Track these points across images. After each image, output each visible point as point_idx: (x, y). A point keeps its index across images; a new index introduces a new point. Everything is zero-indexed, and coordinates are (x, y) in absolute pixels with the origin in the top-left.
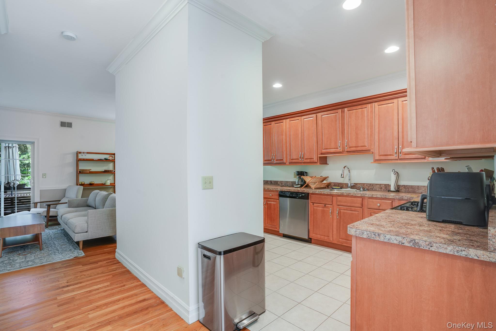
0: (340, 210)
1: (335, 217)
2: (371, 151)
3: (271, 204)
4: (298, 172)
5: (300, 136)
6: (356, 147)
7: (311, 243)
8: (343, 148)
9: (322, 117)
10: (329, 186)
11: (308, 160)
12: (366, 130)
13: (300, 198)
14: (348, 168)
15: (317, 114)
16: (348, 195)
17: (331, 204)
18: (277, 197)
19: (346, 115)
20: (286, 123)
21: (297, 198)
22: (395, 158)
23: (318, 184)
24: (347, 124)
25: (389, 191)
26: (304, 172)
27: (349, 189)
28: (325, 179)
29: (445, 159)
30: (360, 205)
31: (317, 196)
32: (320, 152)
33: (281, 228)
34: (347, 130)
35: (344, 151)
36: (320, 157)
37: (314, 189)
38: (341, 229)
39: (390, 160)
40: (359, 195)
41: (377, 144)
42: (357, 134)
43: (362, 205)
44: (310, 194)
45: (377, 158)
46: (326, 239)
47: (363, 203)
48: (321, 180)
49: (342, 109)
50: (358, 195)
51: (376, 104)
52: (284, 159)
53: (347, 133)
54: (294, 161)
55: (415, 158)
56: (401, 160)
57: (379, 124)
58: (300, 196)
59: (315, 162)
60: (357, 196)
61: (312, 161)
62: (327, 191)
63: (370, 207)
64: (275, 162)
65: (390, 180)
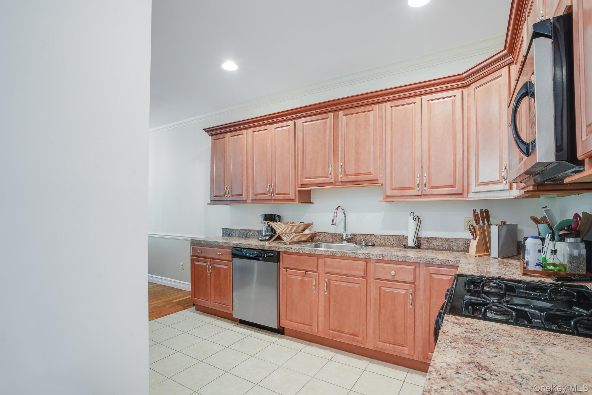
0: (330, 281)
1: (322, 293)
2: (379, 182)
3: (219, 268)
4: (265, 215)
5: (269, 156)
6: (355, 175)
7: (283, 334)
8: (336, 176)
9: (303, 125)
10: (312, 238)
11: (281, 197)
12: (372, 146)
13: (265, 260)
14: (343, 210)
15: (296, 121)
16: (342, 255)
17: (316, 270)
18: (229, 257)
19: (341, 123)
20: (248, 135)
21: (261, 260)
22: (416, 194)
23: (296, 235)
24: (342, 137)
25: (406, 246)
26: (275, 216)
27: (345, 244)
28: (307, 226)
29: (525, 192)
30: (362, 274)
31: (292, 256)
32: (299, 183)
33: (236, 308)
34: (342, 148)
35: (338, 181)
36: (299, 191)
37: (288, 244)
38: (331, 312)
39: (410, 197)
40: (362, 256)
41: (388, 170)
42: (357, 153)
43: (366, 274)
44: (281, 253)
45: (389, 192)
46: (306, 329)
47: (368, 270)
48: (302, 228)
49: (334, 113)
50: (359, 256)
51: (388, 104)
52: (243, 194)
53: (342, 151)
54: (259, 197)
55: (447, 193)
56: (426, 197)
57: (392, 137)
58: (264, 256)
59: (291, 198)
60: (357, 258)
61: (286, 198)
62: (308, 248)
63: (378, 276)
64: (230, 199)
65: (407, 229)
